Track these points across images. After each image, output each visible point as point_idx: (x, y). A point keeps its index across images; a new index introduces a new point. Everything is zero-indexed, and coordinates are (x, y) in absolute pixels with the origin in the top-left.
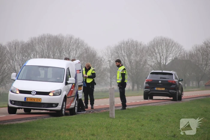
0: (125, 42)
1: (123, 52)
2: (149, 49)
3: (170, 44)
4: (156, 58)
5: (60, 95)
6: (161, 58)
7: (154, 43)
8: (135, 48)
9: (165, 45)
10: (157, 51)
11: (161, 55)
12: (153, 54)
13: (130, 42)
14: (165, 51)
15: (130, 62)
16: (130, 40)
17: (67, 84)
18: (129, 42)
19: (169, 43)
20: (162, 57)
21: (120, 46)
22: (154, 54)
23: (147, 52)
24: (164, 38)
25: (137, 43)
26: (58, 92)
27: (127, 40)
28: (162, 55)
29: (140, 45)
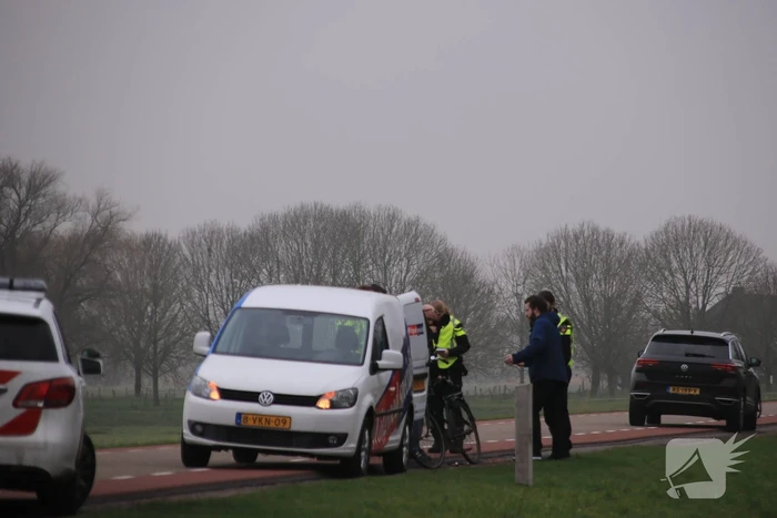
0: (571, 234)
1: (563, 268)
2: (649, 257)
3: (721, 243)
4: (674, 289)
5: (352, 405)
6: (688, 287)
7: (668, 238)
8: (604, 253)
9: (702, 244)
10: (675, 265)
11: (690, 278)
12: (663, 275)
13: (586, 235)
14: (701, 267)
15: (587, 301)
16: (585, 227)
17: (374, 369)
18: (582, 232)
19: (717, 239)
20: (693, 285)
21: (554, 248)
22: (667, 273)
23: (642, 266)
24: (701, 222)
25: (609, 235)
26: (347, 398)
27: (577, 228)
28: (694, 279)
29: (621, 244)
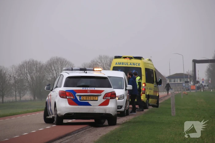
0: (27, 62)
1: (26, 70)
2: (46, 66)
3: (64, 63)
4: (53, 74)
5: (123, 99)
6: (57, 74)
7: (51, 63)
8: (35, 66)
9: (60, 63)
10: (53, 68)
11: (57, 72)
12: (50, 71)
13: (31, 62)
14: (60, 69)
15: (32, 78)
16: (31, 60)
17: (126, 90)
18: (30, 61)
19: (63, 62)
20: (58, 73)
21: (23, 65)
22: (51, 70)
23: (45, 69)
24: (59, 58)
25: (36, 61)
26: (122, 97)
27: (29, 61)
28: (58, 72)
29: (40, 64)
